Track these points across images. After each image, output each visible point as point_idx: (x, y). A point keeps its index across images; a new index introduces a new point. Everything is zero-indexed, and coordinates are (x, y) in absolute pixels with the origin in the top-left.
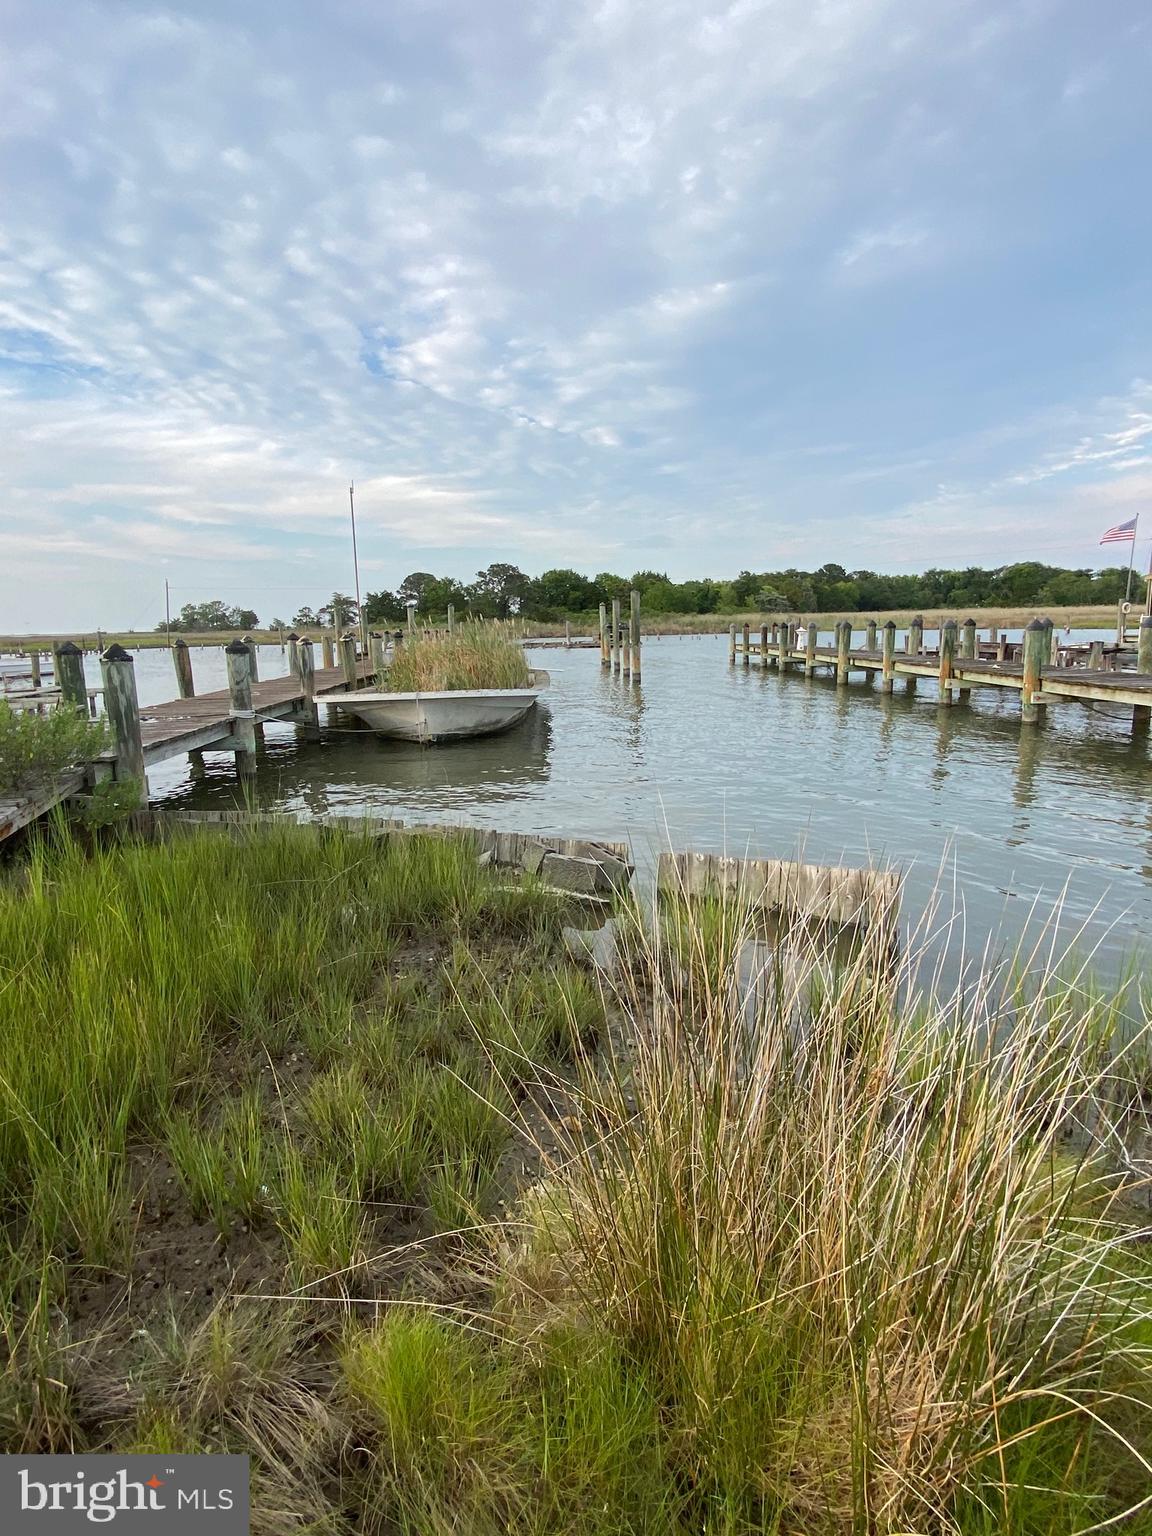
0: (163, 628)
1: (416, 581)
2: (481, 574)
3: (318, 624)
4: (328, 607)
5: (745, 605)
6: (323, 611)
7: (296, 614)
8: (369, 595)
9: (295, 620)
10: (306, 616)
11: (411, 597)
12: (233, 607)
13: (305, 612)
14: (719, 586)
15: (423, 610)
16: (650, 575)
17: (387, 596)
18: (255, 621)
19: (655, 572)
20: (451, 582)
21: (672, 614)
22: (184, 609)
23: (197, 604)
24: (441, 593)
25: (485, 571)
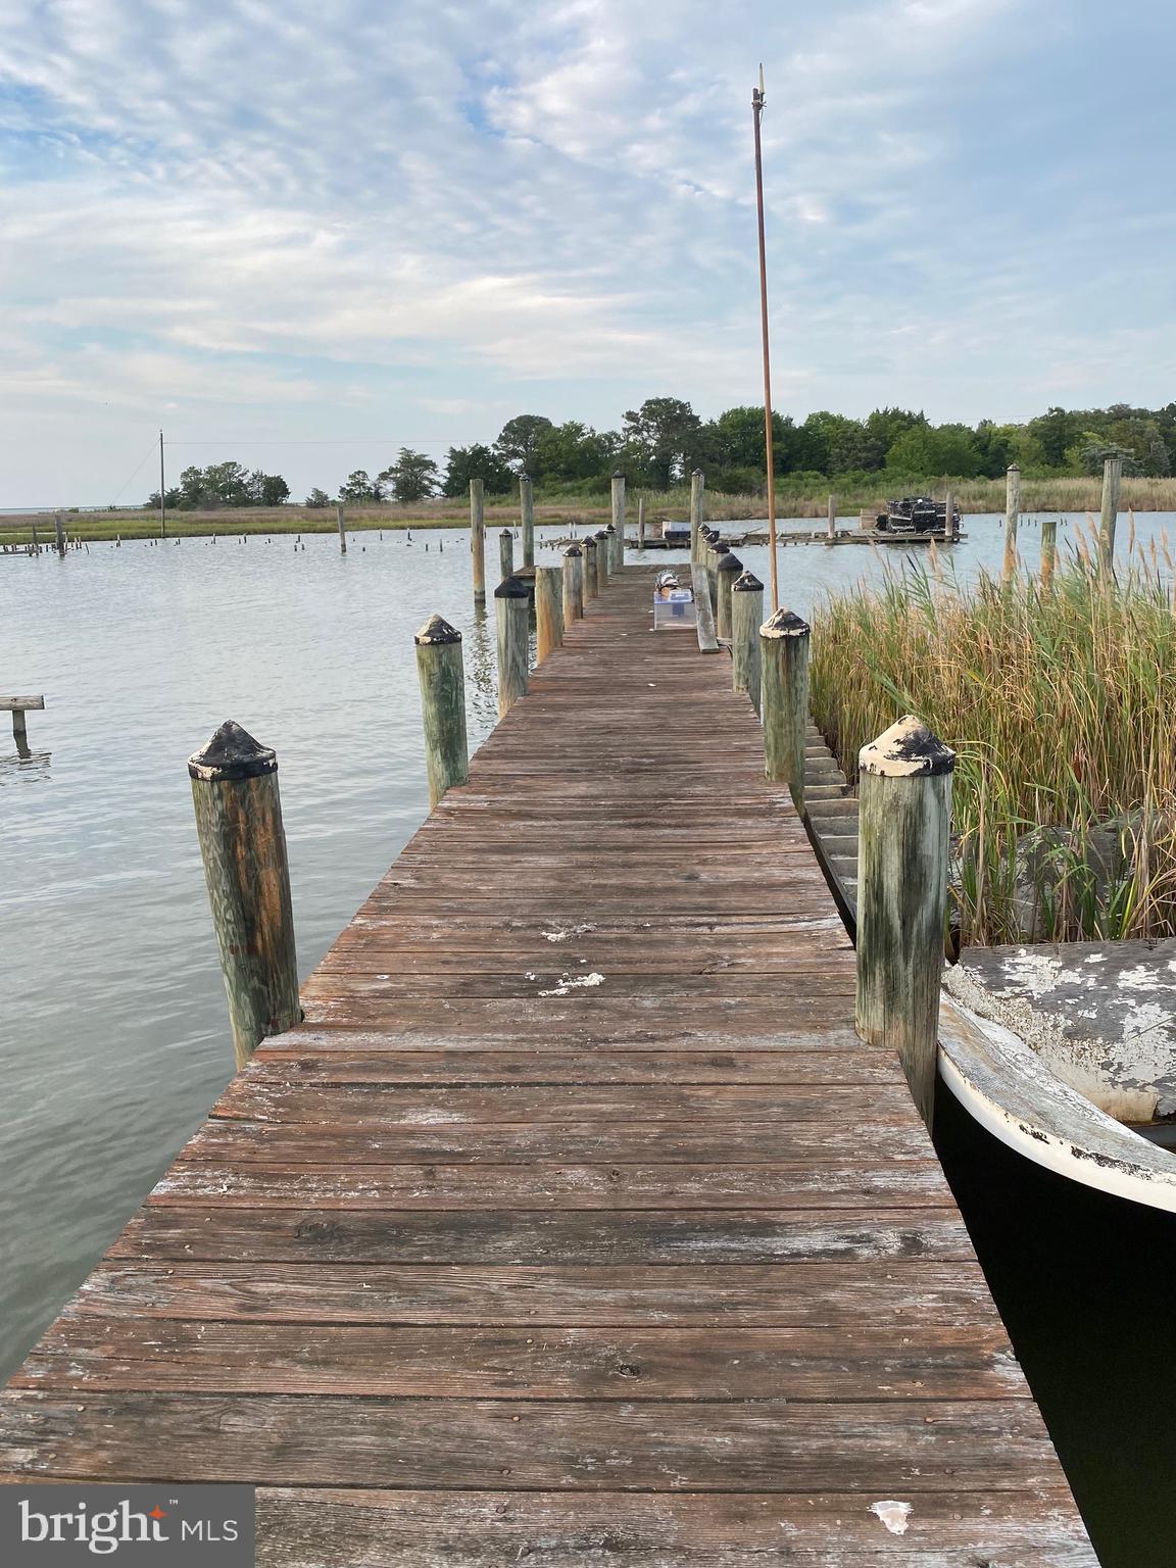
0: (156, 503)
1: (524, 429)
2: (631, 416)
3: (377, 496)
4: (392, 470)
5: (1065, 463)
6: (384, 476)
7: (345, 482)
8: (453, 451)
9: (343, 490)
10: (358, 484)
11: (515, 454)
12: (253, 471)
13: (358, 478)
14: (1008, 431)
15: (536, 472)
16: (897, 415)
17: (480, 452)
18: (286, 492)
19: (904, 409)
20: (578, 429)
21: (945, 478)
22: (185, 475)
23: (202, 466)
24: (564, 446)
25: (637, 410)
